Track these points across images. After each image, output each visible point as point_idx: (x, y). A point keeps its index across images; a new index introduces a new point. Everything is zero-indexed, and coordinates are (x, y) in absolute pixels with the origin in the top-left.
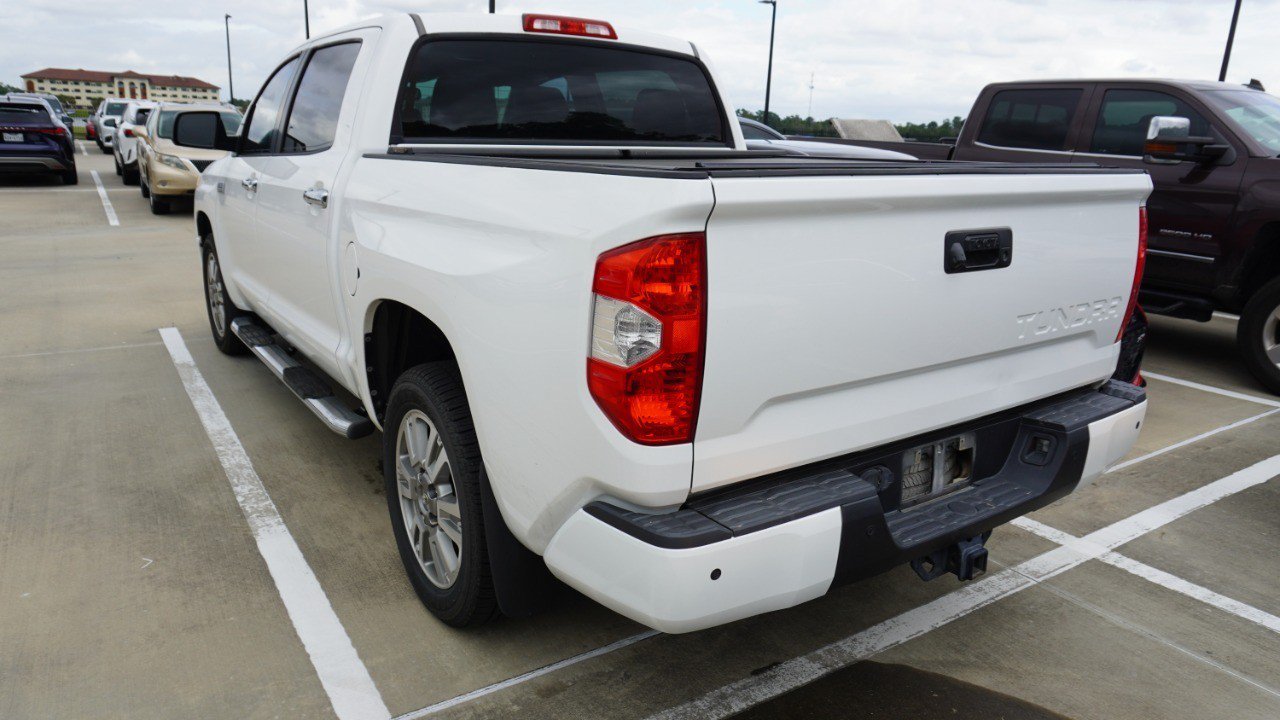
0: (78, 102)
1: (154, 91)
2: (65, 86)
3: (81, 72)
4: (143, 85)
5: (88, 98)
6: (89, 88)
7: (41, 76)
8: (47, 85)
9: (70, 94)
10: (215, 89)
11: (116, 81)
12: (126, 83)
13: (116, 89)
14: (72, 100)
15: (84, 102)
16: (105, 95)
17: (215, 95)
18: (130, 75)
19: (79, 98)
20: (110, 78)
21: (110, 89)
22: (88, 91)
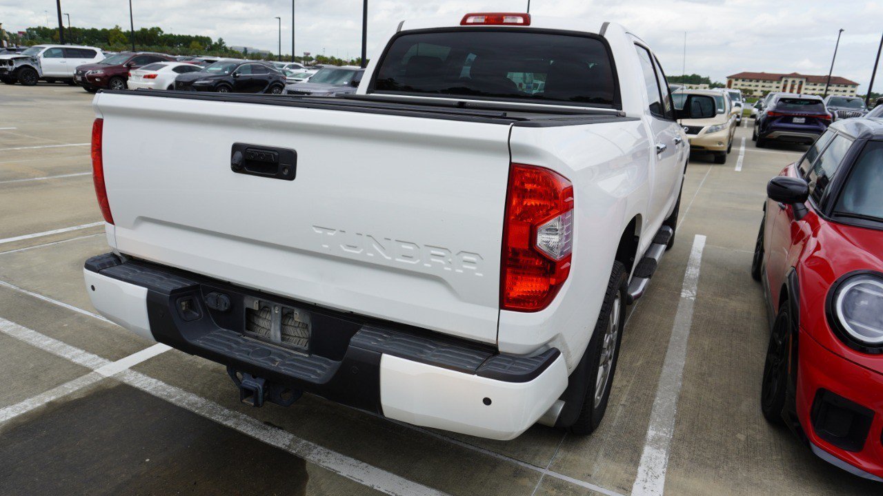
0: (755, 94)
1: (807, 87)
2: (750, 83)
3: (763, 74)
4: (801, 83)
5: (762, 91)
6: (764, 84)
7: (737, 77)
8: (740, 82)
9: (752, 88)
10: (855, 85)
11: (784, 79)
12: (790, 81)
13: (781, 85)
14: (751, 92)
15: (759, 93)
16: (774, 89)
17: (853, 89)
18: (795, 75)
19: (756, 91)
20: (779, 78)
21: (778, 85)
22: (763, 86)
